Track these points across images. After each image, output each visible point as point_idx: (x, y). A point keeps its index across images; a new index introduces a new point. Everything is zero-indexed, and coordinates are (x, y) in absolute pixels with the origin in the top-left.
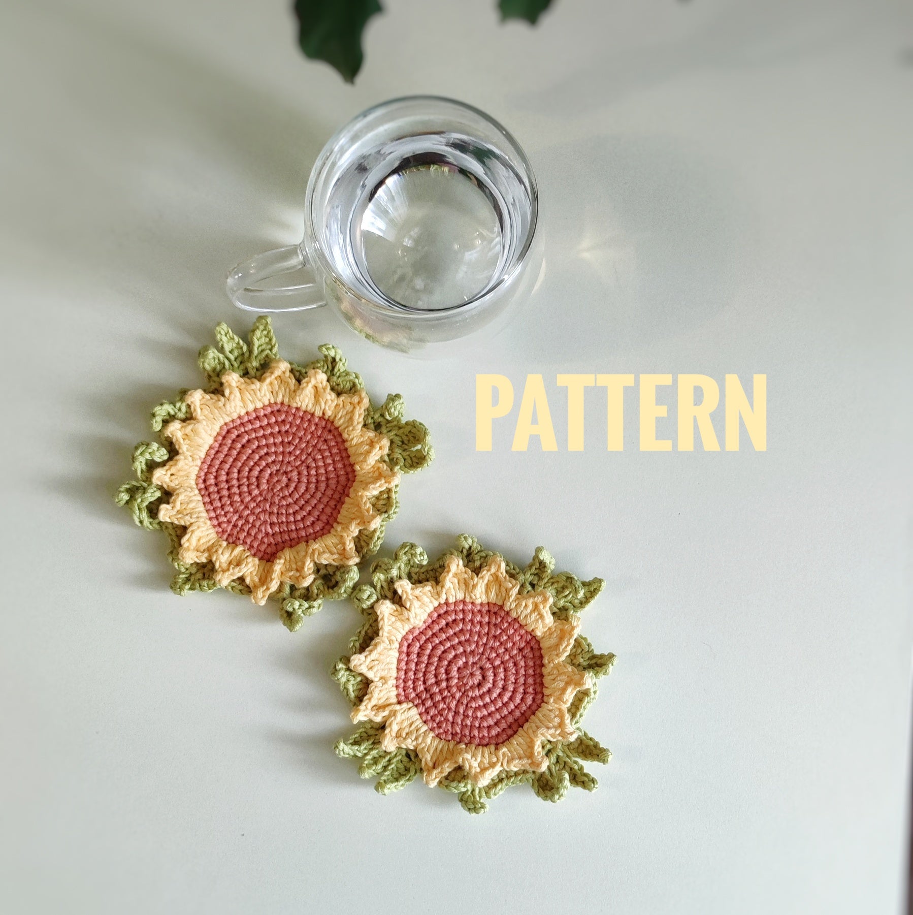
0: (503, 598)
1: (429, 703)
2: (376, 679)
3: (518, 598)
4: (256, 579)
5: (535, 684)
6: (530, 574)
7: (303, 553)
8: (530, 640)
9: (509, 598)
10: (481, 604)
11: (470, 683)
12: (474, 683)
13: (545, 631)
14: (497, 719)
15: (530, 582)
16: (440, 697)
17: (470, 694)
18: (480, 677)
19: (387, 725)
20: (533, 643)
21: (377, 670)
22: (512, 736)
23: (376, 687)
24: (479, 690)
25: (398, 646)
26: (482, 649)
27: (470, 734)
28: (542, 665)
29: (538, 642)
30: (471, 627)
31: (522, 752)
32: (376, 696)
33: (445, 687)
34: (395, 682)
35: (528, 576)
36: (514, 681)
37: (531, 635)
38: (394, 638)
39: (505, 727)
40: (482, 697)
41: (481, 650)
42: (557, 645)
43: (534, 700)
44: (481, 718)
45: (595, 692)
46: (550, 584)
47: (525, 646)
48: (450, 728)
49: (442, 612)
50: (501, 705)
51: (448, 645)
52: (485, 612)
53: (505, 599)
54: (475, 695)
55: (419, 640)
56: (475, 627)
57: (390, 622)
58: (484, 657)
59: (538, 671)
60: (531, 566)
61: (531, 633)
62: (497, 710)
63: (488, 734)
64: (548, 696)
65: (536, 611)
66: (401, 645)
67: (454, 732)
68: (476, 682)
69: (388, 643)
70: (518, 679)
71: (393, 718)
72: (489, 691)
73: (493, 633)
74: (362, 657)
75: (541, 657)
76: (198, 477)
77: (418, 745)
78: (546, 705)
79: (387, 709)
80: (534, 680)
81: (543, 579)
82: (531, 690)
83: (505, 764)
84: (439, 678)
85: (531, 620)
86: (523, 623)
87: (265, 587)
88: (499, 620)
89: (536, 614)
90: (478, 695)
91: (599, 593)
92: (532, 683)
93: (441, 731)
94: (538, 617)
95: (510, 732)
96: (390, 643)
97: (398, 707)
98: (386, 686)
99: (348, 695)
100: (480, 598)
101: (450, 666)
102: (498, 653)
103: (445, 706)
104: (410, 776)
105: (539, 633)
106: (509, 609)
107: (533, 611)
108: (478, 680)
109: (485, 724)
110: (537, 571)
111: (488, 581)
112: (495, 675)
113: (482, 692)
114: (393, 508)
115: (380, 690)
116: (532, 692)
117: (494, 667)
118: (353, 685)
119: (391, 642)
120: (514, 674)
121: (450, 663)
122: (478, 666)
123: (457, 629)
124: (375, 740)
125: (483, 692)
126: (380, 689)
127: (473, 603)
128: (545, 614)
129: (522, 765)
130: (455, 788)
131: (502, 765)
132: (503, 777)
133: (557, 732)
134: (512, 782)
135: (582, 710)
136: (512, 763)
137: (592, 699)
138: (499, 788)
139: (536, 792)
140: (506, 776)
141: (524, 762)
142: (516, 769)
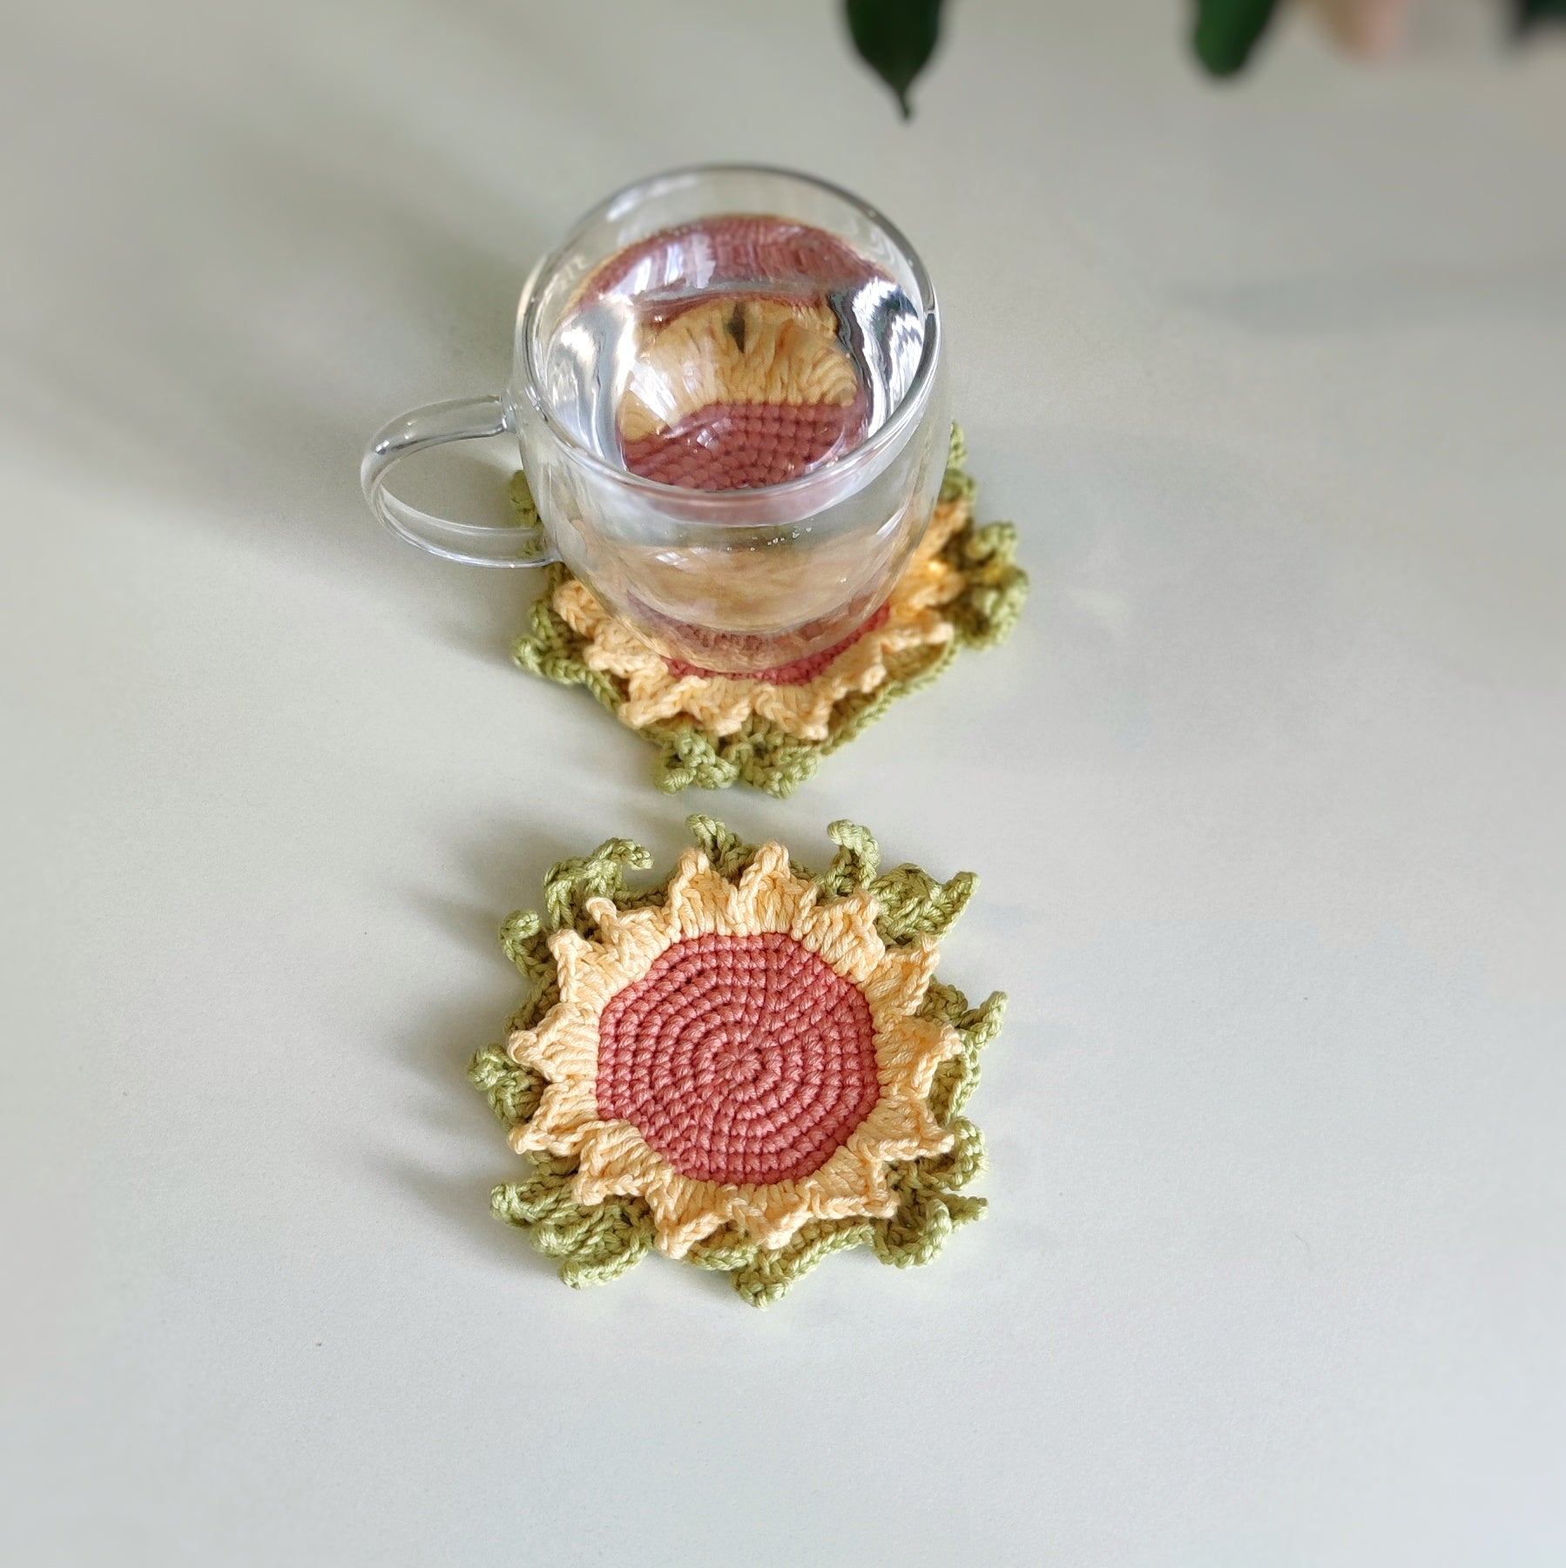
0: (790, 914)
1: (662, 1120)
2: (558, 1078)
3: (816, 912)
5: (862, 1068)
6: (836, 876)
8: (846, 994)
9: (800, 911)
10: (749, 937)
11: (739, 1078)
12: (745, 1078)
13: (872, 970)
14: (794, 1138)
15: (838, 890)
16: (684, 1107)
17: (740, 1097)
18: (757, 1066)
19: (582, 1157)
20: (853, 997)
21: (563, 1062)
22: (823, 1162)
23: (556, 1092)
24: (756, 1088)
25: (597, 1022)
26: (757, 1017)
27: (744, 1168)
28: (873, 1032)
29: (862, 994)
30: (732, 979)
31: (847, 1186)
32: (555, 1109)
33: (691, 1090)
34: (593, 1085)
35: (831, 879)
36: (821, 1067)
37: (847, 983)
38: (589, 1007)
39: (808, 1150)
40: (761, 1099)
41: (755, 1019)
42: (898, 991)
43: (861, 1096)
44: (763, 1138)
45: (975, 1071)
46: (876, 891)
47: (837, 1004)
48: (706, 1161)
49: (676, 958)
50: (799, 1111)
51: (693, 1014)
52: (758, 951)
53: (793, 916)
54: (750, 1098)
55: (636, 1012)
56: (740, 978)
57: (580, 975)
58: (763, 1030)
59: (865, 1045)
60: (837, 862)
61: (846, 979)
62: (791, 1121)
63: (779, 1165)
64: (886, 1085)
65: (850, 932)
66: (603, 1022)
67: (714, 1167)
68: (750, 1076)
69: (579, 1014)
70: (828, 1063)
71: (592, 1142)
72: (776, 1088)
73: (775, 987)
74: (531, 1035)
75: (870, 1018)
77: (648, 1185)
78: (885, 1100)
79: (578, 1129)
80: (860, 1064)
81: (861, 882)
82: (853, 1080)
83: (816, 1205)
84: (679, 1075)
85: (842, 949)
86: (830, 958)
88: (785, 962)
89: (851, 936)
90: (754, 1097)
91: (968, 901)
92: (857, 1068)
93: (688, 1166)
94: (855, 943)
95: (820, 1156)
96: (582, 1015)
97: (601, 1125)
98: (575, 1092)
99: (503, 1114)
100: (745, 923)
101: (697, 1050)
102: (787, 1020)
103: (693, 1122)
104: (631, 1255)
105: (861, 976)
106: (801, 935)
107: (846, 932)
108: (753, 1071)
109: (772, 1148)
110: (850, 869)
111: (759, 891)
112: (784, 1060)
113: (762, 1091)
115: (564, 1099)
116: (857, 1084)
117: (782, 1047)
118: (513, 1095)
119: (583, 1012)
120: (820, 1055)
121: (697, 1046)
122: (751, 1046)
123: (708, 986)
124: (560, 1194)
125: (765, 1091)
126: (564, 1096)
127: (733, 937)
128: (867, 936)
129: (850, 1207)
130: (723, 1260)
131: (810, 1208)
132: (813, 1234)
133: (915, 1144)
134: (833, 1245)
135: (954, 1108)
136: (830, 1204)
137: (971, 1084)
138: (807, 1258)
139: (881, 1256)
140: (818, 1232)
141: (852, 1202)
142: (838, 1216)
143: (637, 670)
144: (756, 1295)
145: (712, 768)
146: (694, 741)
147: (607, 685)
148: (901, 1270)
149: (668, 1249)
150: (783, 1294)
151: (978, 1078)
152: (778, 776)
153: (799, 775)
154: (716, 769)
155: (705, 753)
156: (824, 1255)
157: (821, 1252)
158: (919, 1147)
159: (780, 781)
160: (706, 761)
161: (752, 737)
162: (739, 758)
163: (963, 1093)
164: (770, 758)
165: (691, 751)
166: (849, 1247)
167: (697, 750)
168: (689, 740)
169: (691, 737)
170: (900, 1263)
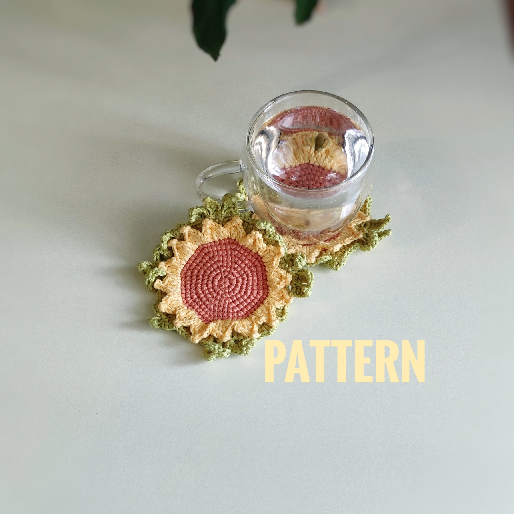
4: (197, 330)
7: (228, 324)
31: (347, 235)
76: (183, 270)
77: (297, 250)
87: (200, 334)
114: (285, 316)
129: (351, 240)
130: (325, 258)
131: (341, 244)
132: (344, 250)
133: (360, 219)
134: (350, 251)
135: (368, 210)
136: (345, 241)
137: (370, 203)
138: (345, 256)
139: (363, 249)
140: (345, 248)
141: (351, 238)
142: (349, 243)
143: (192, 324)
144: (336, 266)
145: (222, 352)
146: (215, 345)
147: (183, 330)
148: (369, 251)
149: (310, 261)
150: (344, 264)
151: (371, 200)
152: (245, 349)
153: (251, 347)
154: (224, 352)
155: (219, 348)
156: (349, 255)
157: (348, 254)
158: (361, 220)
159: (246, 350)
160: (220, 351)
161: (233, 338)
162: (230, 346)
163: (368, 206)
164: (241, 344)
165: (214, 349)
166: (354, 251)
167: (216, 348)
168: (213, 345)
169: (213, 344)
170: (368, 249)
